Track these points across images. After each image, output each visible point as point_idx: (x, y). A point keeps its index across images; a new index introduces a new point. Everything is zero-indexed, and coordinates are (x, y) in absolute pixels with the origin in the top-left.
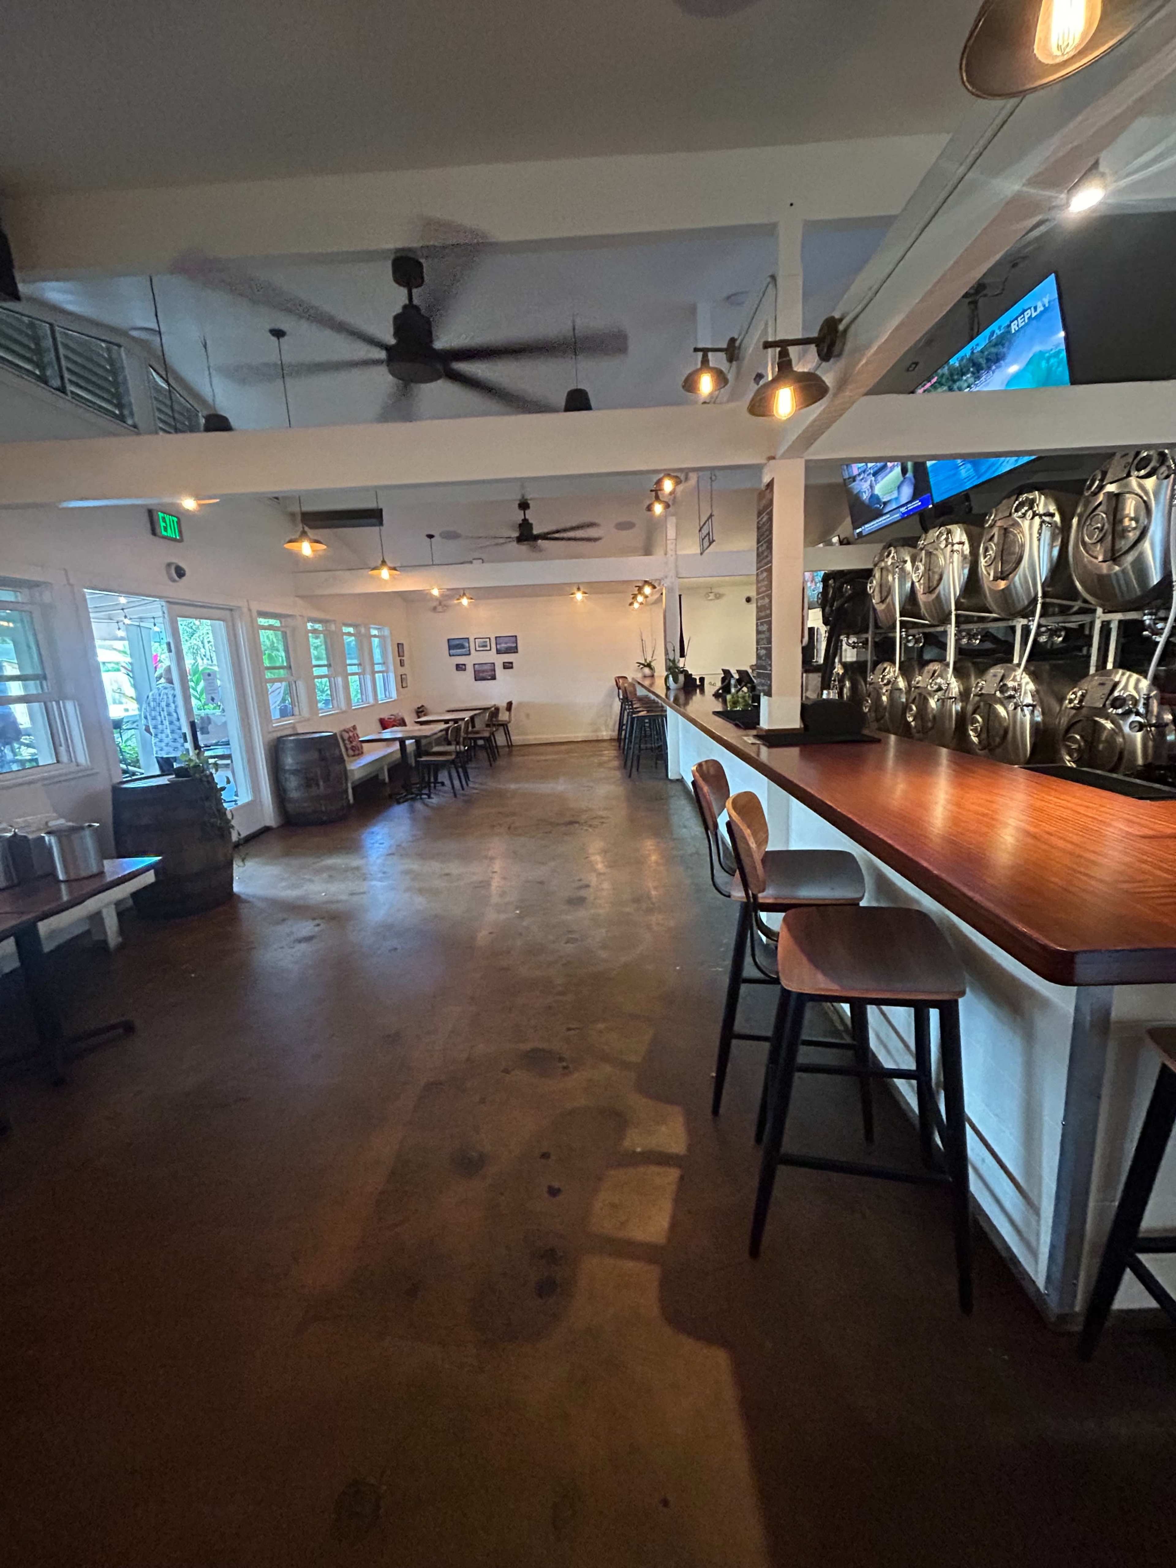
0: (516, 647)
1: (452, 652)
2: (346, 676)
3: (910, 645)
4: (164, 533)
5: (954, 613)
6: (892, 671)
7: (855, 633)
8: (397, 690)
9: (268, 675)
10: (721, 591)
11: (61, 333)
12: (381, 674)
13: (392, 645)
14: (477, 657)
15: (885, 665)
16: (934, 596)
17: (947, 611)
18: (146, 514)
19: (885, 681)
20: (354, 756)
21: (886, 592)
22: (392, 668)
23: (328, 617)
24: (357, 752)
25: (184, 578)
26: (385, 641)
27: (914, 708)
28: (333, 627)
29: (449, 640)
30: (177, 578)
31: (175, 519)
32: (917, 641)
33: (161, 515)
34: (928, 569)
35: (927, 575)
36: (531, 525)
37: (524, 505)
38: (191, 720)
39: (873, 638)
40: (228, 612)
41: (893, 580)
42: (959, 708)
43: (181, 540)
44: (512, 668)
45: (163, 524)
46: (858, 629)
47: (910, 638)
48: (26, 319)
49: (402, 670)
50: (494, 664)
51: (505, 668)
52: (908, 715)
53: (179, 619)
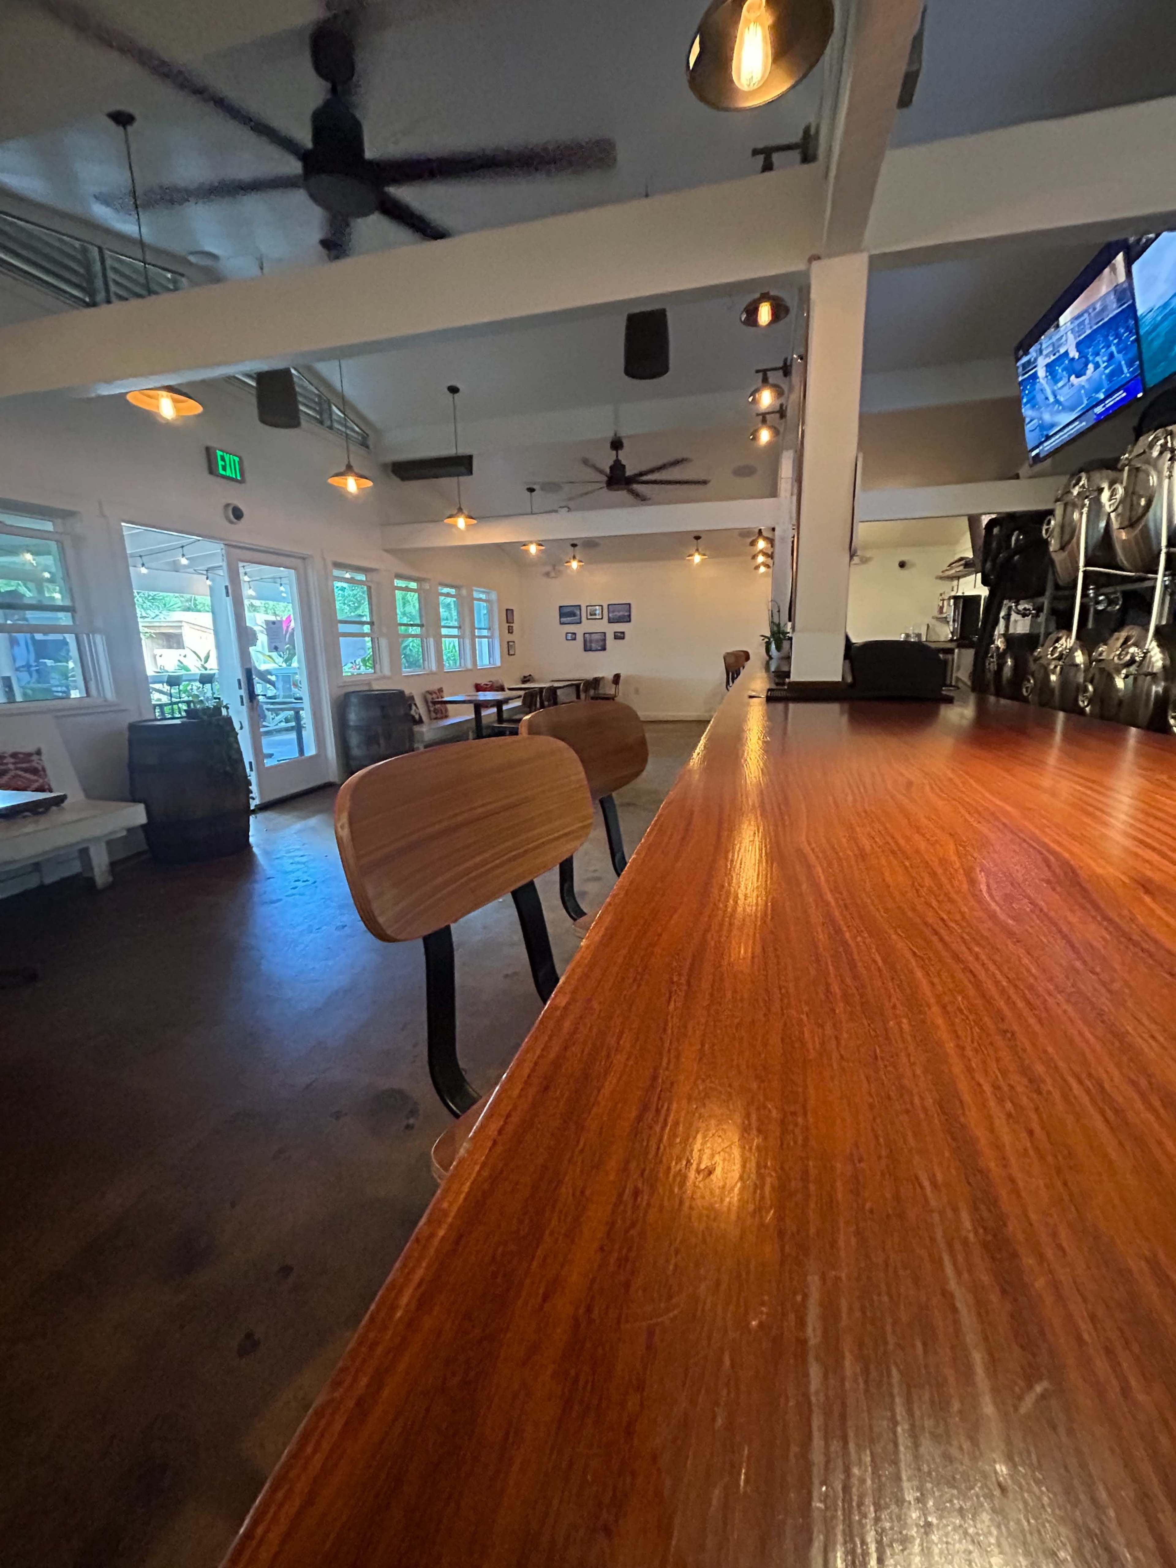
0: (629, 616)
1: (563, 620)
2: (439, 638)
3: (1100, 607)
4: (222, 472)
5: (1164, 550)
6: (1067, 642)
7: (1027, 597)
8: (502, 657)
9: (342, 628)
10: (868, 554)
11: (111, 257)
12: (486, 640)
13: (500, 612)
14: (587, 626)
15: (1060, 635)
16: (1137, 531)
17: (1156, 552)
18: (204, 452)
19: (1056, 655)
20: (436, 718)
21: (1069, 533)
22: (497, 634)
23: (424, 576)
24: (439, 716)
25: (243, 520)
26: (492, 607)
27: (1090, 688)
28: (427, 586)
29: (560, 607)
30: (235, 520)
31: (237, 459)
32: (1111, 602)
33: (219, 453)
34: (1131, 494)
35: (1128, 499)
36: (624, 466)
37: (617, 445)
38: (248, 666)
39: (1050, 603)
40: (299, 561)
41: (1081, 518)
42: (1160, 689)
43: (242, 481)
44: (623, 638)
45: (221, 463)
46: (1033, 592)
47: (1101, 598)
48: (77, 244)
49: (510, 637)
50: (605, 633)
51: (616, 637)
52: (1080, 698)
53: (241, 564)
